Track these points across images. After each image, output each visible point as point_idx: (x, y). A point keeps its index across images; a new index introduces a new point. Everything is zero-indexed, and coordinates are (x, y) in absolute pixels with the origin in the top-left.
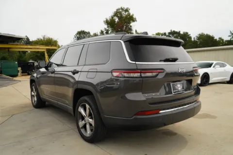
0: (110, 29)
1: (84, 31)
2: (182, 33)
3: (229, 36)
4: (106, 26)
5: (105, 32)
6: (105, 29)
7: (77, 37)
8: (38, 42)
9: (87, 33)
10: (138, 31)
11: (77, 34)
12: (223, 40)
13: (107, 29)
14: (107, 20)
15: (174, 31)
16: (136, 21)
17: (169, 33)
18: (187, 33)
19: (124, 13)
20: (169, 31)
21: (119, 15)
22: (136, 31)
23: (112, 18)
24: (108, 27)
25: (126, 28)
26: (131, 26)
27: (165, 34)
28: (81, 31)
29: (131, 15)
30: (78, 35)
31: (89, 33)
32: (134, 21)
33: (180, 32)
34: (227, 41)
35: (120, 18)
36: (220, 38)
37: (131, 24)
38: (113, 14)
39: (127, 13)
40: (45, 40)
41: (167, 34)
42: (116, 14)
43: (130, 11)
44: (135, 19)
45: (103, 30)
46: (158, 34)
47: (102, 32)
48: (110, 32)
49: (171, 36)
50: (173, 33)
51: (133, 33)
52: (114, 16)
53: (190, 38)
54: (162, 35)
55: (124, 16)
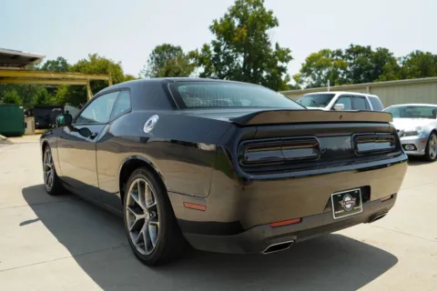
0: (223, 41)
1: (169, 46)
4: (214, 37)
5: (213, 48)
6: (214, 43)
7: (157, 59)
8: (80, 68)
9: (175, 49)
10: (281, 46)
11: (156, 51)
13: (218, 41)
14: (216, 23)
15: (358, 47)
16: (277, 25)
17: (349, 51)
18: (386, 50)
19: (252, 7)
20: (348, 47)
21: (241, 13)
22: (277, 45)
23: (228, 19)
24: (218, 39)
25: (256, 40)
26: (266, 35)
27: (339, 53)
28: (165, 46)
29: (267, 11)
31: (179, 49)
32: (273, 23)
33: (369, 48)
35: (243, 21)
37: (267, 32)
38: (229, 13)
39: (257, 9)
41: (344, 54)
42: (234, 12)
43: (265, 5)
44: (276, 20)
45: (209, 43)
46: (325, 52)
47: (206, 48)
48: (222, 48)
49: (351, 56)
50: (355, 50)
51: (270, 51)
52: (232, 15)
53: (393, 61)
54: (333, 56)
55: (251, 14)
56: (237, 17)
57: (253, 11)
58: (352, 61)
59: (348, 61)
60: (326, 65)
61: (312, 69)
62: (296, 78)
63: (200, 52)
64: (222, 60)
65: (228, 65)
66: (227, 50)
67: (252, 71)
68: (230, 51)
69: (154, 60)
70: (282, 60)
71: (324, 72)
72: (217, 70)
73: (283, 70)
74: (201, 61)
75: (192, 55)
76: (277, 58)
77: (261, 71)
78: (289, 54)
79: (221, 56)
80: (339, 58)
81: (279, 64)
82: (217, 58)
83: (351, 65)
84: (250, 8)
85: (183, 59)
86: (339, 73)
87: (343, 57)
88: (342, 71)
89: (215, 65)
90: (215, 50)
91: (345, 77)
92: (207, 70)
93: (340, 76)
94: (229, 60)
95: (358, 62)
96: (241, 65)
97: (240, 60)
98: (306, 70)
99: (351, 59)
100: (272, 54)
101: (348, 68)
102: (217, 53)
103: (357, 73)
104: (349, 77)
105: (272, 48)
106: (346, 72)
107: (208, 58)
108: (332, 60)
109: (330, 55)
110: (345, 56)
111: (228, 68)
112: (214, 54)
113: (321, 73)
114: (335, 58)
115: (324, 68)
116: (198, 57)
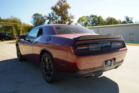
0: (55, 12)
1: (38, 14)
2: (98, 16)
3: (124, 19)
4: (52, 11)
5: (52, 14)
6: (52, 13)
9: (40, 15)
11: (34, 15)
12: (121, 21)
13: (53, 12)
14: (53, 7)
16: (71, 8)
18: (101, 16)
19: (63, 3)
20: (91, 15)
21: (60, 4)
22: (71, 14)
23: (56, 6)
24: (53, 11)
25: (64, 12)
26: (67, 11)
27: (88, 17)
28: (36, 14)
29: (67, 4)
30: (34, 16)
31: (41, 15)
32: (69, 8)
33: (96, 16)
34: (123, 22)
35: (60, 6)
36: (119, 20)
37: (68, 10)
38: (56, 4)
39: (65, 3)
40: (12, 19)
41: (89, 17)
42: (58, 4)
43: (67, 2)
44: (70, 7)
46: (84, 17)
47: (50, 15)
48: (54, 15)
50: (92, 16)
51: (68, 16)
52: (57, 4)
53: (102, 19)
54: (86, 17)
55: (63, 5)
56: (59, 5)
57: (64, 4)
58: (92, 19)
59: (90, 19)
62: (76, 24)
63: (48, 16)
64: (54, 18)
65: (56, 19)
67: (63, 22)
68: (57, 16)
69: (33, 18)
70: (72, 18)
71: (84, 23)
72: (52, 21)
73: (72, 22)
74: (49, 18)
75: (45, 16)
76: (70, 18)
77: (66, 22)
78: (74, 17)
79: (54, 17)
80: (88, 18)
81: (72, 20)
82: (53, 18)
83: (91, 20)
84: (63, 2)
85: (42, 18)
87: (89, 18)
88: (89, 22)
89: (52, 20)
90: (52, 15)
91: (90, 24)
92: (50, 21)
93: (88, 24)
94: (56, 18)
95: (93, 20)
96: (60, 20)
97: (60, 18)
98: (79, 21)
99: (91, 18)
100: (69, 17)
101: (90, 21)
102: (53, 16)
103: (93, 23)
104: (91, 24)
105: (69, 15)
106: (90, 22)
107: (50, 18)
108: (86, 19)
109: (85, 17)
110: (90, 18)
111: (56, 21)
112: (52, 16)
113: (83, 23)
114: (87, 18)
115: (84, 21)
116: (47, 17)
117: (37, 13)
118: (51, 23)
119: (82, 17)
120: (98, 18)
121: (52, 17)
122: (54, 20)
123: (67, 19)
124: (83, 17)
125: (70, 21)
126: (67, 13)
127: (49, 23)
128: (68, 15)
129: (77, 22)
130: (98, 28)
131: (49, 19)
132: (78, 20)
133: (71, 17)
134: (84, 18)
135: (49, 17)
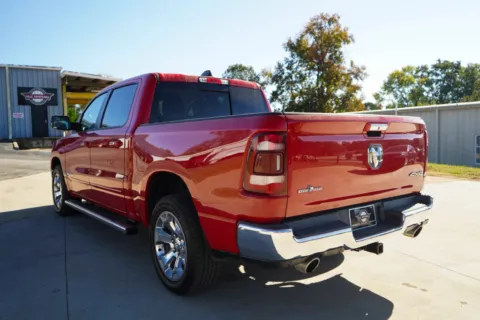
0: (297, 59)
2: (464, 65)
4: (288, 54)
5: (286, 65)
6: (287, 60)
9: (246, 68)
10: (356, 64)
11: (228, 71)
13: (290, 59)
14: (290, 41)
15: (446, 62)
16: (353, 41)
17: (435, 67)
19: (327, 24)
20: (435, 62)
21: (317, 31)
22: (352, 63)
23: (302, 36)
24: (292, 55)
25: (331, 57)
26: (341, 53)
27: (424, 69)
28: (236, 66)
29: (342, 29)
30: (230, 74)
31: (251, 68)
32: (348, 42)
33: (459, 64)
35: (317, 38)
37: (341, 49)
38: (303, 29)
39: (332, 26)
41: (430, 69)
42: (309, 30)
43: (340, 21)
44: (351, 36)
45: (282, 62)
46: (408, 69)
47: (280, 66)
48: (295, 66)
49: (438, 72)
50: (443, 66)
51: (344, 68)
52: (307, 32)
54: (417, 72)
55: (326, 31)
56: (312, 33)
57: (328, 28)
58: (439, 78)
59: (434, 77)
60: (409, 82)
61: (393, 86)
62: (377, 96)
63: (273, 71)
64: (294, 79)
65: (300, 82)
66: (300, 69)
67: (325, 89)
68: (303, 70)
70: (356, 76)
71: (408, 90)
72: (289, 88)
73: (357, 88)
74: (276, 79)
75: (265, 73)
76: (352, 76)
77: (335, 90)
78: (364, 71)
79: (293, 76)
80: (425, 74)
81: (355, 82)
82: (290, 76)
83: (437, 82)
84: (325, 24)
86: (424, 91)
87: (429, 73)
88: (427, 89)
89: (287, 83)
90: (287, 68)
91: (430, 95)
92: (279, 88)
93: (425, 94)
94: (302, 78)
95: (444, 80)
96: (314, 83)
97: (313, 79)
98: (388, 87)
99: (437, 75)
100: (346, 72)
101: (434, 85)
102: (289, 71)
103: (444, 90)
104: (435, 95)
105: (346, 66)
106: (432, 89)
107: (281, 77)
108: (415, 77)
109: (414, 72)
110: (431, 72)
111: (300, 87)
112: (286, 72)
113: (403, 91)
114: (420, 74)
115: (407, 85)
116: (270, 75)
117: (239, 64)
118: (284, 94)
119: (400, 70)
120: (467, 70)
121: (286, 74)
122: (293, 83)
123: (338, 79)
124: (404, 70)
125: (349, 85)
126: (339, 59)
127: (275, 95)
128: (342, 65)
129: (382, 91)
130: (440, 110)
131: (277, 82)
132: (387, 80)
133: (353, 73)
134: (407, 74)
135: (276, 76)
